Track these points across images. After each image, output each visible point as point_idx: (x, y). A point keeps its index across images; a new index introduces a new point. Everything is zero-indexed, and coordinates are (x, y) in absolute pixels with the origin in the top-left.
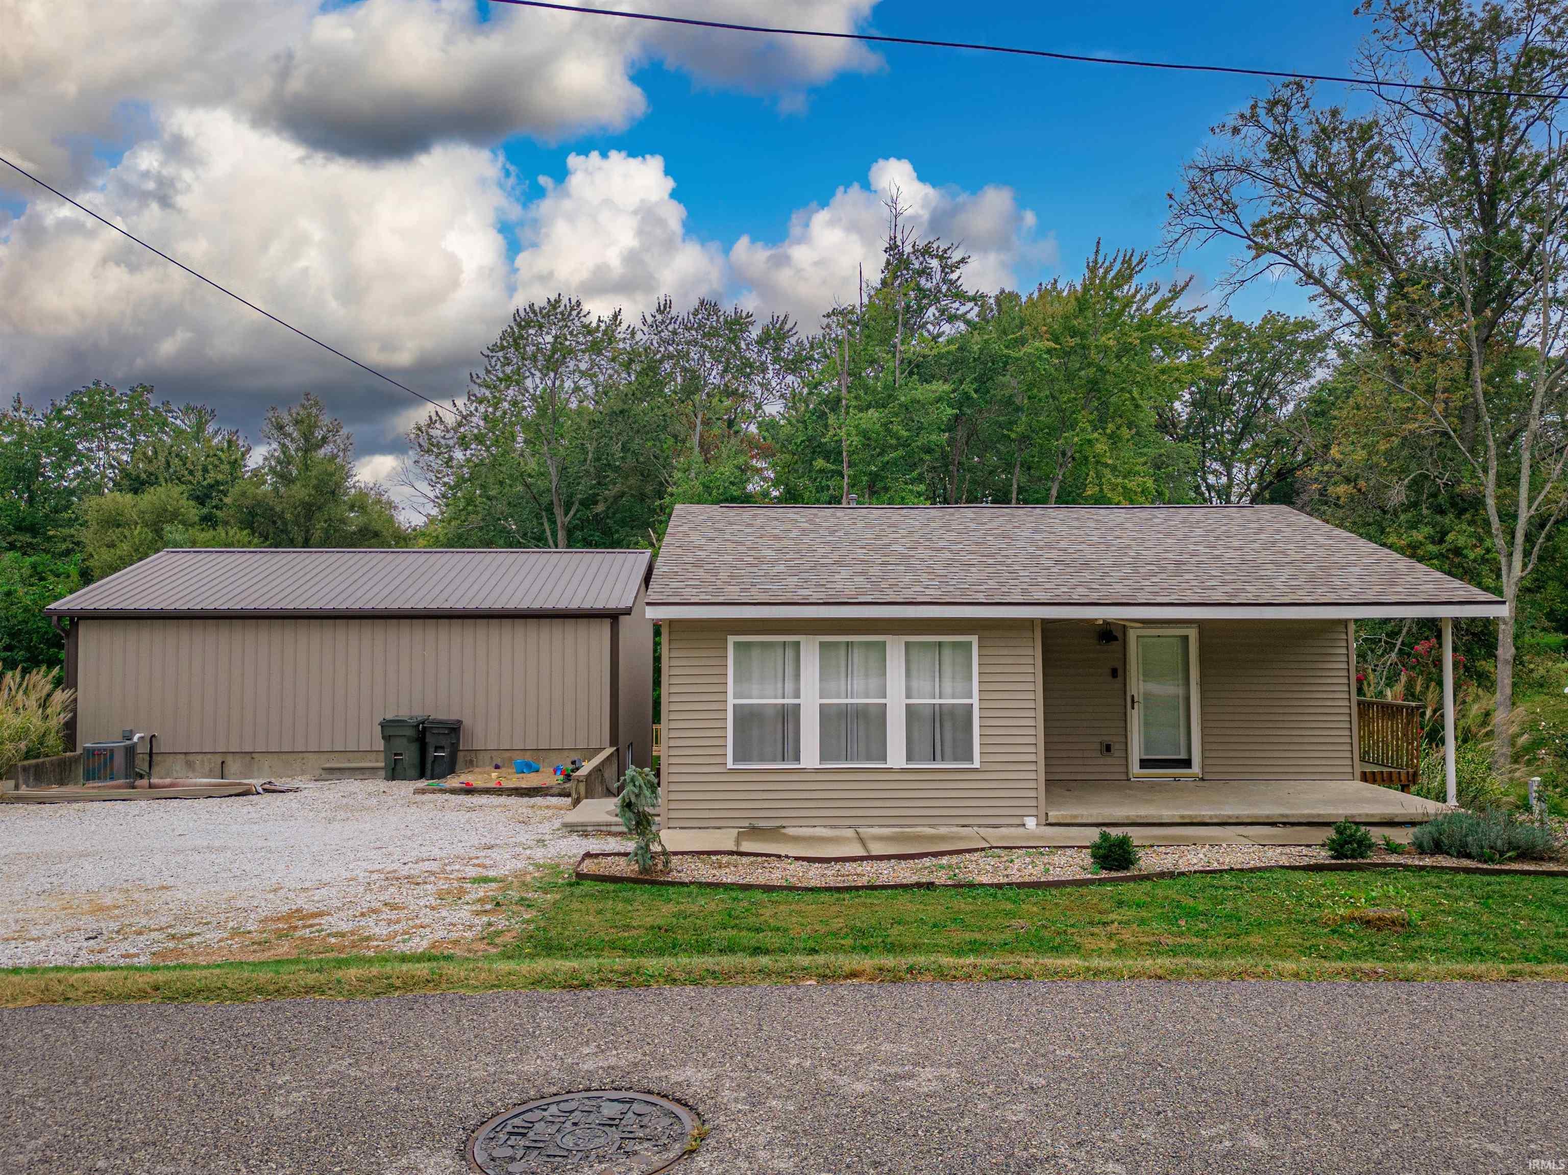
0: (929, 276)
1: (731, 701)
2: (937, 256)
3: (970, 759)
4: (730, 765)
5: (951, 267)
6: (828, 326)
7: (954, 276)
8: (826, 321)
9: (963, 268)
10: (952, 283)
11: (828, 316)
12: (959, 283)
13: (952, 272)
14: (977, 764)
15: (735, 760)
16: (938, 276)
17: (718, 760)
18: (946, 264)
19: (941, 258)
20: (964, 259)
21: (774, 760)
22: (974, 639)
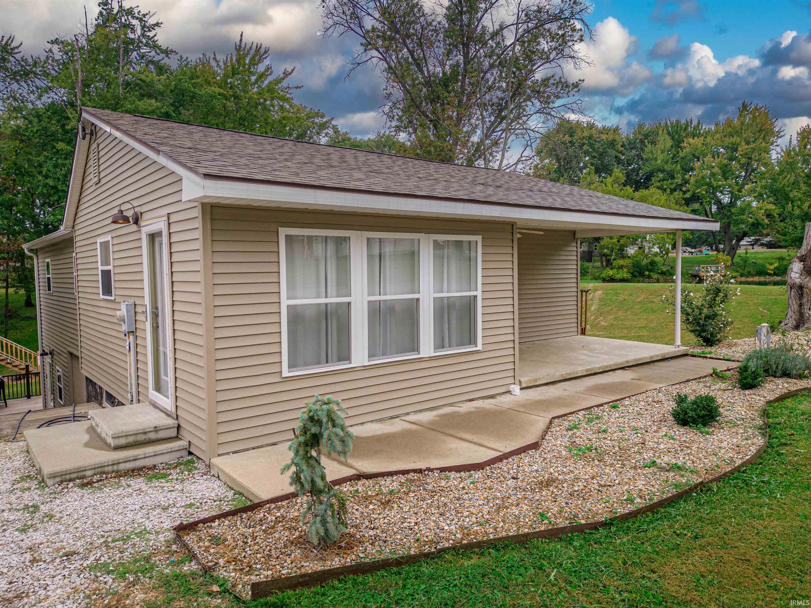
0: (133, 30)
1: (285, 302)
2: (137, 18)
3: (476, 344)
4: (286, 373)
5: (148, 28)
6: (50, 50)
7: (151, 34)
8: (49, 46)
9: (157, 29)
10: (149, 38)
11: (52, 42)
12: (156, 38)
13: (150, 31)
14: (480, 347)
15: (291, 366)
16: (139, 32)
17: (275, 369)
18: (145, 25)
19: (141, 20)
20: (158, 23)
21: (318, 363)
22: (479, 238)
